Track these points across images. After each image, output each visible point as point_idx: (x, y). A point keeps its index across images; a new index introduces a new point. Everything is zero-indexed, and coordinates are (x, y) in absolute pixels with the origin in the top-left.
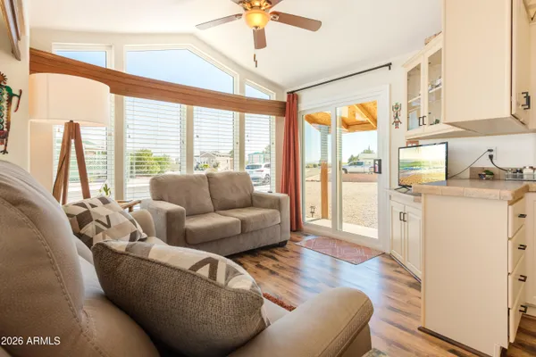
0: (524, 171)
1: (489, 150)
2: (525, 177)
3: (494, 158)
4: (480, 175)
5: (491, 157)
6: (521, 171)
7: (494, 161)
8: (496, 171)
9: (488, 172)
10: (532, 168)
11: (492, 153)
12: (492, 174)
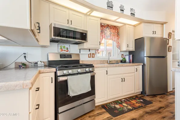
0: (38, 63)
1: (24, 54)
2: (39, 66)
3: (26, 57)
4: (19, 66)
5: (25, 57)
6: (37, 63)
7: (26, 59)
8: (27, 63)
9: (24, 64)
10: (41, 61)
11: (25, 55)
12: (25, 65)
